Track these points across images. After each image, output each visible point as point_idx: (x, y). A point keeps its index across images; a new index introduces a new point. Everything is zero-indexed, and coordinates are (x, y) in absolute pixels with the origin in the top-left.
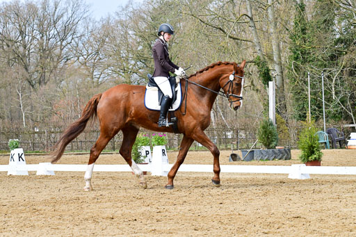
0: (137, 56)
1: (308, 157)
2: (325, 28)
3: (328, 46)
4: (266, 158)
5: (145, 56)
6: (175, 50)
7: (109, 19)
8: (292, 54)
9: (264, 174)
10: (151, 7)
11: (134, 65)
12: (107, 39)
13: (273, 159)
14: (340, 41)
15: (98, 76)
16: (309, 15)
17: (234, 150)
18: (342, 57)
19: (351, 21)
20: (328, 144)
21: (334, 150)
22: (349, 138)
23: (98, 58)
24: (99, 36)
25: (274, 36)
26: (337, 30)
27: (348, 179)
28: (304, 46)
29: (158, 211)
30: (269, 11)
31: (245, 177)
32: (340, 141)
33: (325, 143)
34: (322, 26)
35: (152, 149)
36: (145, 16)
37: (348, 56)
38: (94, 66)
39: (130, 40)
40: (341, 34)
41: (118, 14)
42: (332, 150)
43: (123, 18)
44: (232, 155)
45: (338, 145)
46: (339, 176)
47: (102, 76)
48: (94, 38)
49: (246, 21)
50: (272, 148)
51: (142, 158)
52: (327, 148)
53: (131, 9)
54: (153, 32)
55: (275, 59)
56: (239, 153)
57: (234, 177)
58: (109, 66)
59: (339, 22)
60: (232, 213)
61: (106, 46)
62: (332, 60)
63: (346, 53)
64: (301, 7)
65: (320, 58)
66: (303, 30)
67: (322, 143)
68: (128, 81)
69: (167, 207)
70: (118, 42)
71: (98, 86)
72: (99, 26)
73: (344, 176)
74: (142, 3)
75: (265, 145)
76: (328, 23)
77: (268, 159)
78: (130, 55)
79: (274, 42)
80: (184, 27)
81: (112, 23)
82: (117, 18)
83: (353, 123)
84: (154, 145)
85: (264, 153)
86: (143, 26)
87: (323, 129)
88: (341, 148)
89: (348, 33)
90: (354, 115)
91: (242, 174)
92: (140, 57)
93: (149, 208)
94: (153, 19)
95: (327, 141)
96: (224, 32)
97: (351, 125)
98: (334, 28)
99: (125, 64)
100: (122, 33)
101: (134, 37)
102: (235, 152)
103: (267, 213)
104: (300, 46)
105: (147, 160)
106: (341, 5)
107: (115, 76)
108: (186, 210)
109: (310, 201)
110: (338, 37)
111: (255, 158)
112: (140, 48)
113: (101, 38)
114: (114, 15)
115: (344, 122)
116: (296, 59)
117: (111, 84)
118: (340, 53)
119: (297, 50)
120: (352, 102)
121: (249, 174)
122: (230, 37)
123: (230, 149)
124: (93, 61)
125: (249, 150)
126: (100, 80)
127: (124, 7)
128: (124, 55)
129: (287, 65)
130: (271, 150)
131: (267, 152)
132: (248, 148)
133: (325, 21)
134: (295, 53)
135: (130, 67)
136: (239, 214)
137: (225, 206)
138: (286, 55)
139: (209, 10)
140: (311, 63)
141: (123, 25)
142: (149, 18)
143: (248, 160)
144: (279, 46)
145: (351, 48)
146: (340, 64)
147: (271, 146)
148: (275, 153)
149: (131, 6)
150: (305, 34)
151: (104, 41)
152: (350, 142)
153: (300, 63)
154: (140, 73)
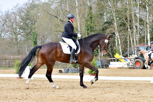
0: (20, 27)
1: (92, 72)
2: (100, 17)
3: (101, 25)
4: (74, 72)
5: (24, 27)
6: (37, 25)
7: (8, 11)
8: (86, 28)
9: (72, 79)
10: (27, 7)
11: (19, 31)
12: (7, 20)
13: (77, 73)
14: (106, 22)
15: (3, 36)
16: (94, 11)
17: (61, 68)
18: (107, 29)
19: (112, 14)
20: (101, 67)
21: (103, 69)
22: (110, 64)
23: (3, 28)
24: (4, 18)
25: (78, 20)
26: (105, 18)
27: (108, 82)
28: (91, 24)
29: (27, 94)
30: (77, 9)
31: (65, 80)
32: (106, 65)
33: (100, 66)
34: (99, 16)
36: (24, 10)
37: (110, 29)
38: (2, 31)
39: (17, 21)
40: (107, 20)
41: (12, 9)
42: (102, 69)
43: (15, 11)
44: (60, 71)
45: (105, 67)
46: (105, 80)
47: (5, 36)
48: (2, 19)
49: (67, 13)
50: (77, 68)
52: (100, 68)
53: (18, 7)
54: (27, 17)
55: (79, 30)
56: (62, 70)
57: (60, 80)
58: (8, 31)
59: (106, 15)
60: (58, 96)
61: (7, 23)
62: (103, 31)
63: (109, 28)
64: (90, 8)
65: (98, 30)
66: (91, 18)
67: (98, 66)
68: (16, 38)
69: (30, 93)
70: (12, 21)
71: (3, 40)
72: (4, 14)
73: (107, 80)
74: (23, 4)
75: (74, 66)
76: (102, 15)
77: (75, 73)
78: (17, 27)
79: (78, 23)
80: (41, 15)
81: (10, 13)
82: (12, 11)
83: (111, 58)
85: (73, 70)
86: (23, 14)
87: (98, 60)
88: (106, 68)
89: (110, 19)
90: (112, 54)
91: (63, 79)
93: (23, 93)
94: (27, 12)
95: (100, 65)
96: (57, 18)
97: (111, 59)
98: (104, 17)
99: (15, 31)
100: (14, 17)
101: (19, 19)
102: (61, 69)
103: (73, 96)
104: (90, 25)
106: (107, 7)
107: (11, 35)
108: (39, 95)
109: (91, 91)
110: (106, 21)
111: (69, 72)
112: (22, 24)
113: (5, 19)
114: (11, 10)
115: (108, 57)
116: (88, 30)
117: (9, 39)
118: (107, 28)
119: (88, 26)
120: (111, 49)
121: (66, 79)
122: (60, 20)
123: (59, 68)
124: (1, 29)
125: (67, 69)
126: (4, 37)
127: (15, 6)
128: (15, 27)
129: (84, 32)
130: (76, 69)
131: (74, 70)
132: (67, 68)
133: (100, 14)
134: (87, 27)
135: (17, 32)
136: (61, 96)
137: (55, 93)
138: (84, 28)
139: (51, 8)
140: (94, 32)
141: (14, 14)
142: (26, 11)
143: (66, 73)
144: (80, 24)
145: (111, 26)
146: (106, 33)
147: (76, 67)
148: (78, 70)
149: (18, 6)
150: (91, 19)
151: (6, 21)
152: (110, 66)
153: (89, 32)
154: (21, 35)
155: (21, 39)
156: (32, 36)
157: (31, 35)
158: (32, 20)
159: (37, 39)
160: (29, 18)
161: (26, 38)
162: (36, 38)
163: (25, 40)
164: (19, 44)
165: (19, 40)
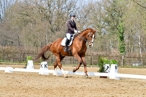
0: (105, 20)
5: (109, 20)
23: (86, 19)
24: (87, 9)
35: (110, 65)
39: (102, 12)
43: (99, 1)
48: (84, 10)
51: (105, 70)
54: (113, 8)
58: (91, 24)
61: (90, 14)
68: (100, 32)
70: (96, 12)
72: (87, 4)
78: (102, 19)
81: (94, 3)
84: (111, 64)
86: (109, 5)
92: (106, 21)
94: (114, 2)
99: (99, 24)
100: (98, 8)
101: (104, 10)
105: (107, 71)
112: (107, 16)
128: (99, 19)
135: (101, 25)
141: (99, 4)
151: (89, 11)
154: (106, 28)
155: (105, 33)
156: (118, 31)
157: (117, 28)
158: (119, 11)
159: (124, 34)
160: (116, 10)
161: (111, 32)
162: (123, 32)
163: (110, 35)
164: (102, 39)
165: (102, 34)
